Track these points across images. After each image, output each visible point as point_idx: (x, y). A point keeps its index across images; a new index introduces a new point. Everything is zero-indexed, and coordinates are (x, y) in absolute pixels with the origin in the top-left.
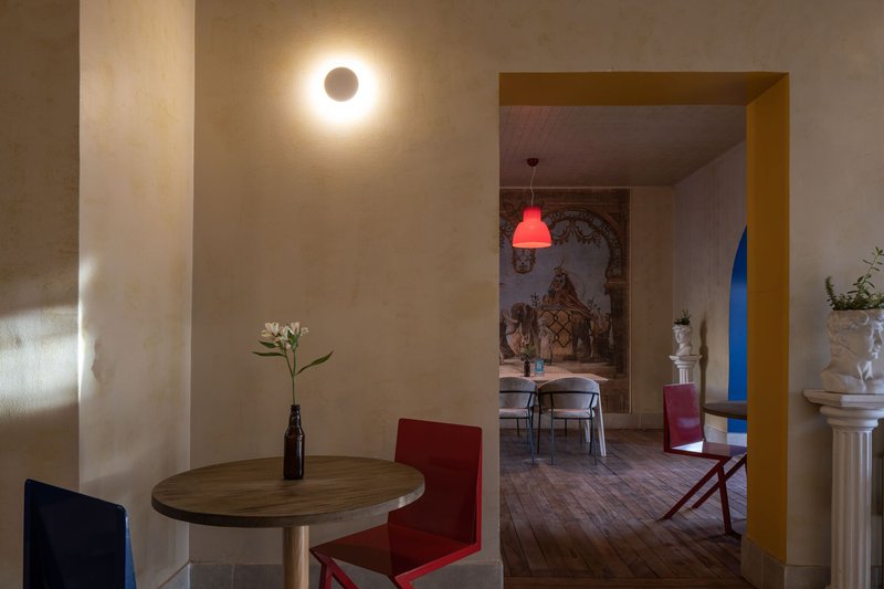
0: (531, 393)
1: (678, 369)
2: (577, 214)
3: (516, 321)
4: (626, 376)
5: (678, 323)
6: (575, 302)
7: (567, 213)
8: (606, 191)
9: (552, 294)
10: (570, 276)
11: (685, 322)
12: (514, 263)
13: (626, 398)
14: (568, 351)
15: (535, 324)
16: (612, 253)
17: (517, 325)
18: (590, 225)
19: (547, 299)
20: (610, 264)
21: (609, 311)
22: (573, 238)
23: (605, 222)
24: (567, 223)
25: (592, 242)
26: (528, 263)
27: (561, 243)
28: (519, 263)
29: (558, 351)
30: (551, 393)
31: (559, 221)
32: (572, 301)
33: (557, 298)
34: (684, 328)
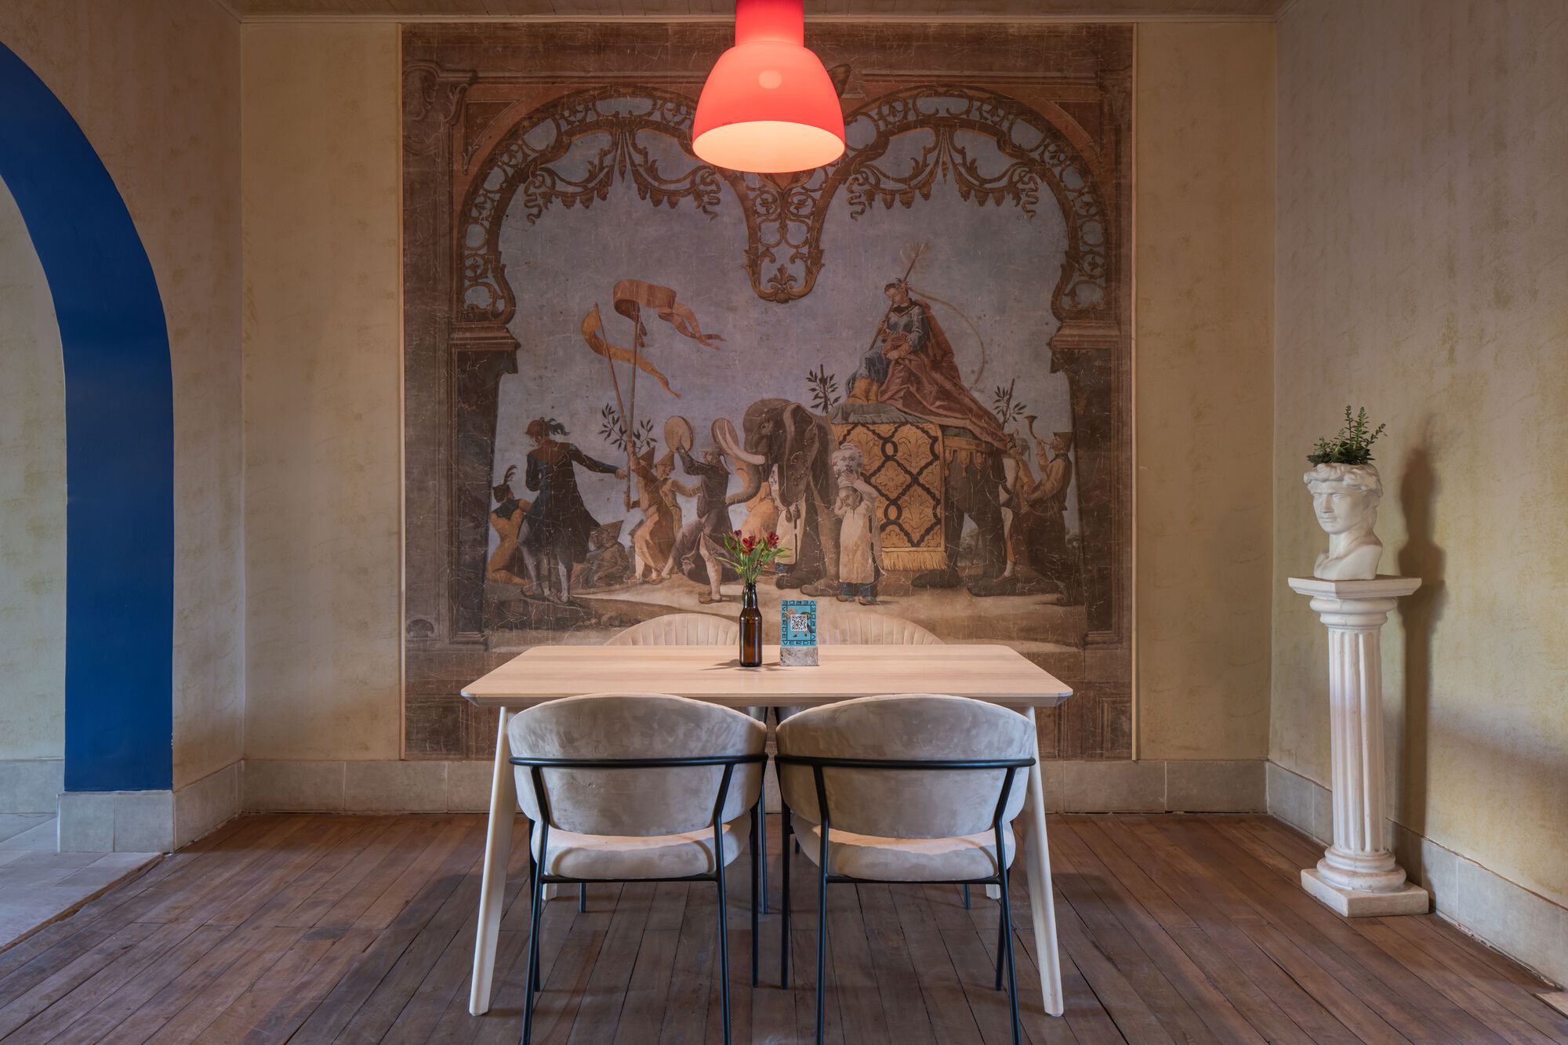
0: (729, 764)
1: (1324, 628)
2: (956, 106)
3: (759, 460)
4: (1122, 637)
5: (1325, 458)
6: (953, 397)
7: (927, 105)
8: (1054, 33)
9: (877, 368)
10: (937, 311)
11: (1353, 455)
12: (753, 267)
13: (1121, 709)
14: (932, 557)
15: (821, 469)
16: (1074, 234)
17: (761, 474)
18: (1003, 141)
19: (861, 385)
20: (1067, 270)
21: (1065, 426)
22: (946, 187)
23: (1053, 133)
24: (925, 136)
25: (1009, 201)
26: (798, 270)
27: (908, 204)
28: (768, 269)
29: (899, 556)
30: (818, 765)
31: (905, 127)
32: (944, 394)
33: (895, 384)
34: (1352, 476)
